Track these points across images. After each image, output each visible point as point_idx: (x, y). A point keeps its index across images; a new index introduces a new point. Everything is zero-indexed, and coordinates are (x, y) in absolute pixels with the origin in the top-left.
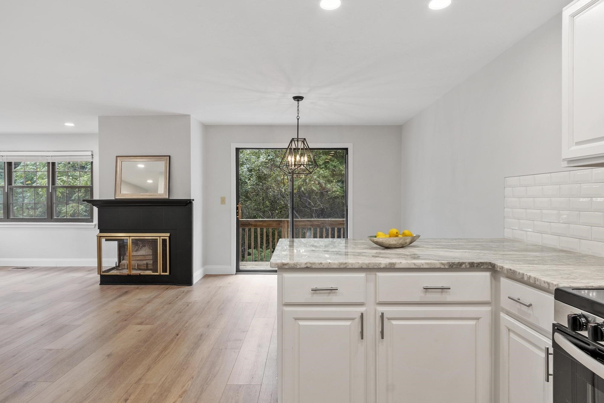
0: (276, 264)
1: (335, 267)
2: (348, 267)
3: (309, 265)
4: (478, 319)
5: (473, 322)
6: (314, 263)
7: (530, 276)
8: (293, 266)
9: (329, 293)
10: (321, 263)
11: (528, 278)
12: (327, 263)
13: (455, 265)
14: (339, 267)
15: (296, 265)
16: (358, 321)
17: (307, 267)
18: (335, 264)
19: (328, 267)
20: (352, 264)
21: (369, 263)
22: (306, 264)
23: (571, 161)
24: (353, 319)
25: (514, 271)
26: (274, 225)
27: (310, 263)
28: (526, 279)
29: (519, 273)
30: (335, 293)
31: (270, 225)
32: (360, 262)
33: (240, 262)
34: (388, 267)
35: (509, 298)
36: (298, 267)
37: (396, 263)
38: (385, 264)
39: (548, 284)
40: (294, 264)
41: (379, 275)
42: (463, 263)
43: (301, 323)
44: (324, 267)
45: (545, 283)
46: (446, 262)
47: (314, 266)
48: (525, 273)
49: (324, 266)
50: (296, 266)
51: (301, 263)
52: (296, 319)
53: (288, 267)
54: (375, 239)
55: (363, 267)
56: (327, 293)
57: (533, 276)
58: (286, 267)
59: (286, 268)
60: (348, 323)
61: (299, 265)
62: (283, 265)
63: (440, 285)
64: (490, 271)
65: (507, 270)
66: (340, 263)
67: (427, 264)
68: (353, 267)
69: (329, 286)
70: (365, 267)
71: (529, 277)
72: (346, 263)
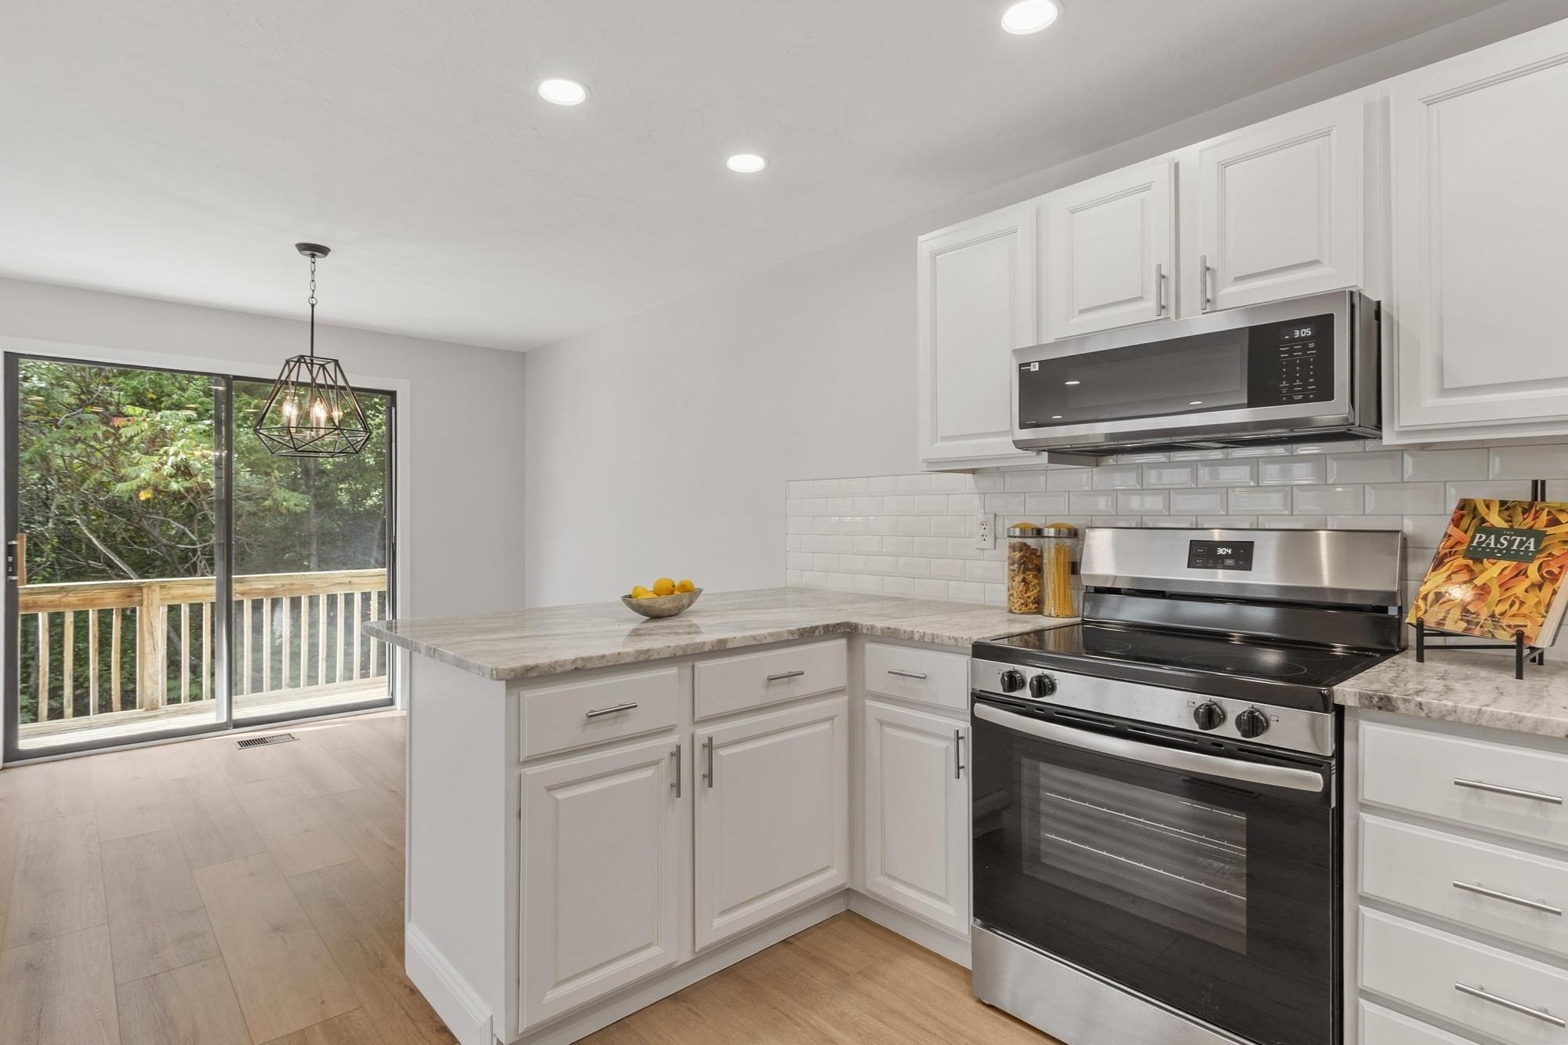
0: (512, 671)
1: (629, 660)
2: (652, 658)
3: (580, 664)
4: (831, 719)
5: (826, 726)
6: (589, 659)
7: (924, 633)
8: (547, 669)
9: (617, 717)
10: (603, 657)
11: (921, 636)
12: (614, 654)
13: (806, 632)
14: (636, 661)
15: (554, 668)
16: (666, 765)
17: (575, 669)
18: (628, 654)
19: (617, 663)
20: (659, 651)
21: (687, 645)
22: (574, 661)
23: (930, 463)
24: (656, 763)
25: (895, 629)
26: (109, 601)
27: (582, 659)
28: (917, 637)
29: (905, 632)
30: (626, 715)
31: (92, 600)
32: (672, 644)
33: (21, 727)
34: (716, 649)
35: (889, 672)
36: (558, 672)
37: (727, 639)
38: (712, 643)
39: (956, 639)
40: (550, 665)
41: (700, 666)
42: (817, 627)
43: (561, 795)
44: (610, 664)
45: (950, 639)
46: (795, 628)
47: (589, 665)
48: (916, 630)
49: (608, 662)
50: (553, 670)
51: (565, 662)
52: (550, 789)
53: (536, 674)
54: (634, 601)
55: (677, 654)
56: (611, 719)
57: (929, 632)
58: (533, 675)
59: (534, 677)
60: (648, 773)
61: (560, 666)
62: (528, 670)
63: (786, 671)
64: (845, 637)
65: (882, 629)
66: (637, 651)
67: (771, 635)
68: (661, 656)
69: (615, 704)
70: (680, 653)
71: (922, 634)
72: (648, 651)
